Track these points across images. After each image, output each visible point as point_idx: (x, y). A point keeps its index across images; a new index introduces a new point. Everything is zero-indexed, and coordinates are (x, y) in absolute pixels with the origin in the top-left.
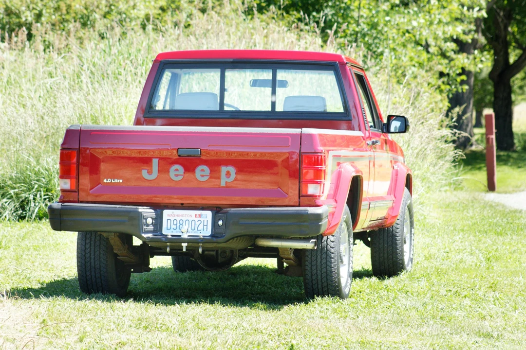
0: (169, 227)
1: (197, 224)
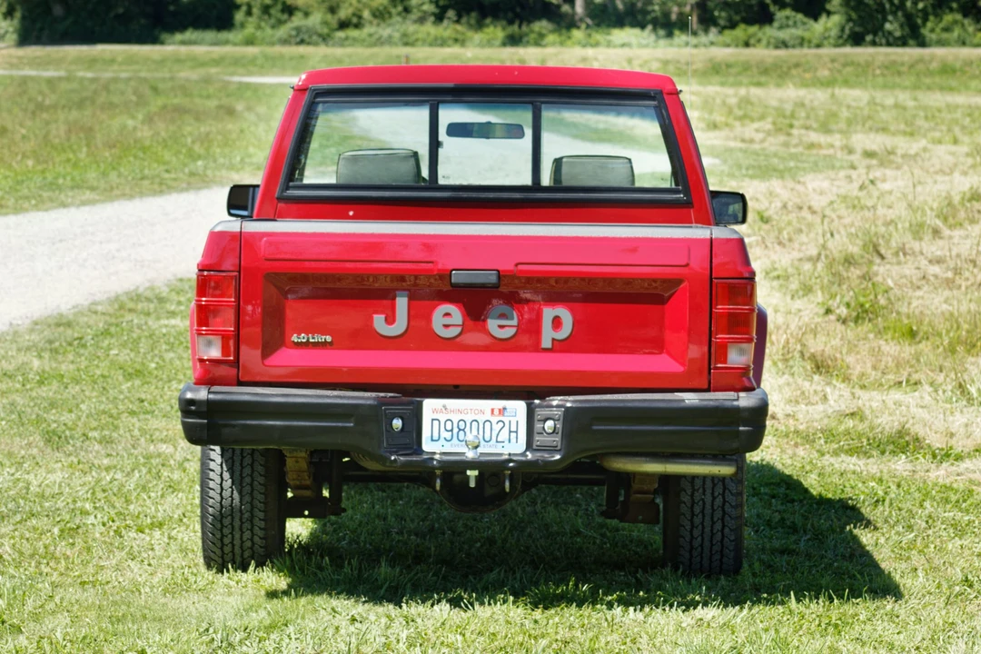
0: (436, 437)
1: (497, 428)
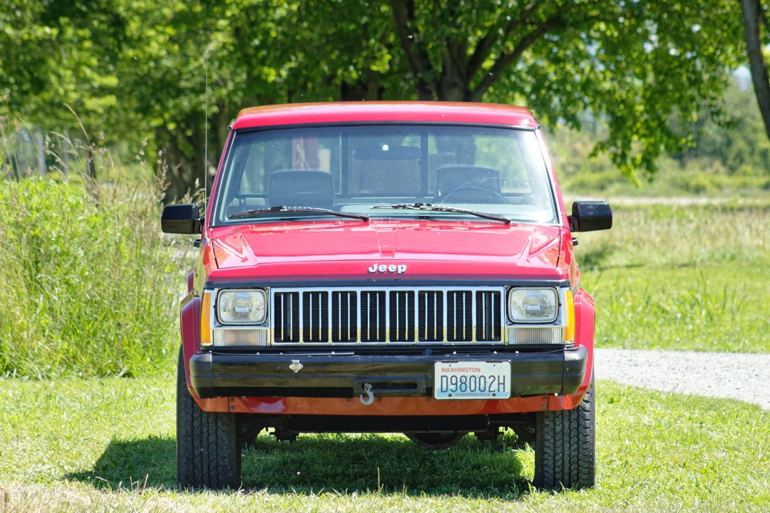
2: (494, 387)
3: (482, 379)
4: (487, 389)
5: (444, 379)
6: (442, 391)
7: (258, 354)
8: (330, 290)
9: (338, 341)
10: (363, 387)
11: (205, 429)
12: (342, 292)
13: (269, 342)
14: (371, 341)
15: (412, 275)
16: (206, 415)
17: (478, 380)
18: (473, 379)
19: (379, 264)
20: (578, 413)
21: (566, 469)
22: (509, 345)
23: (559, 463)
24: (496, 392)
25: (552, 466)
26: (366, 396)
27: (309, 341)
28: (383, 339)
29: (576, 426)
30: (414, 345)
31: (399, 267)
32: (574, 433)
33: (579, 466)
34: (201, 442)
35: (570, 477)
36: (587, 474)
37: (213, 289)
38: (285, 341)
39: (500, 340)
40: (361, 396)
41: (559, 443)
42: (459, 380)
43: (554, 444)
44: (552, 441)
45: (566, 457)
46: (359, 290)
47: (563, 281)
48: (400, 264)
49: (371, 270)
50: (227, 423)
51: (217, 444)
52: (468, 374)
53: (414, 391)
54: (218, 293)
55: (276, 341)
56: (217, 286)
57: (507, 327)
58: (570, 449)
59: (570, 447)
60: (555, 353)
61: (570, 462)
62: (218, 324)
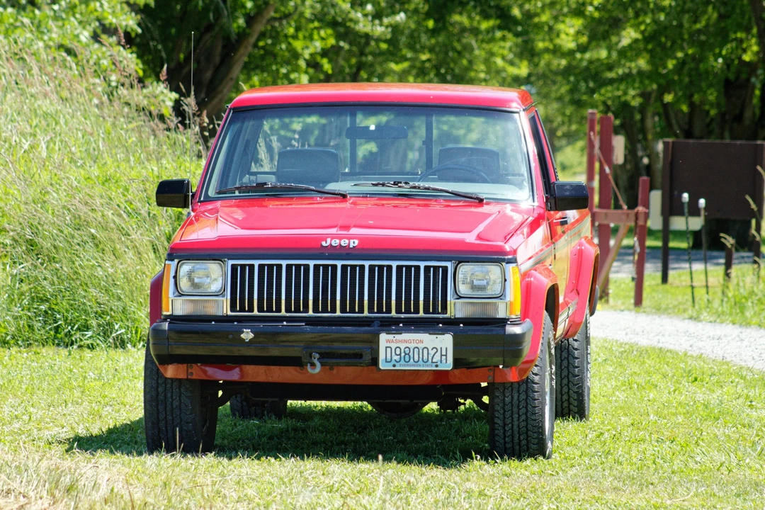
2: (437, 358)
3: (425, 351)
4: (430, 360)
5: (389, 350)
6: (386, 362)
7: (213, 323)
8: (284, 263)
9: (291, 312)
10: (311, 357)
11: (169, 395)
12: (295, 265)
13: (225, 312)
14: (322, 312)
15: (363, 249)
16: (170, 381)
17: (421, 351)
18: (416, 350)
19: (332, 239)
20: (527, 385)
21: (516, 440)
22: (455, 318)
23: (509, 433)
24: (439, 363)
25: (503, 437)
26: (313, 365)
27: (263, 311)
28: (334, 310)
29: (524, 397)
30: (363, 317)
31: (352, 241)
32: (522, 404)
33: (528, 436)
34: (166, 407)
35: (520, 447)
36: (536, 444)
37: (173, 260)
38: (240, 311)
39: (446, 313)
40: (309, 365)
41: (508, 414)
42: (402, 351)
43: (504, 414)
44: (502, 412)
45: (515, 428)
46: (312, 263)
47: (510, 257)
48: (353, 238)
49: (324, 244)
50: (191, 389)
51: (180, 409)
52: (412, 346)
53: (360, 361)
54: (178, 264)
55: (231, 311)
56: (177, 257)
57: (453, 301)
58: (519, 420)
59: (519, 417)
60: (498, 327)
61: (519, 432)
62: (177, 293)
